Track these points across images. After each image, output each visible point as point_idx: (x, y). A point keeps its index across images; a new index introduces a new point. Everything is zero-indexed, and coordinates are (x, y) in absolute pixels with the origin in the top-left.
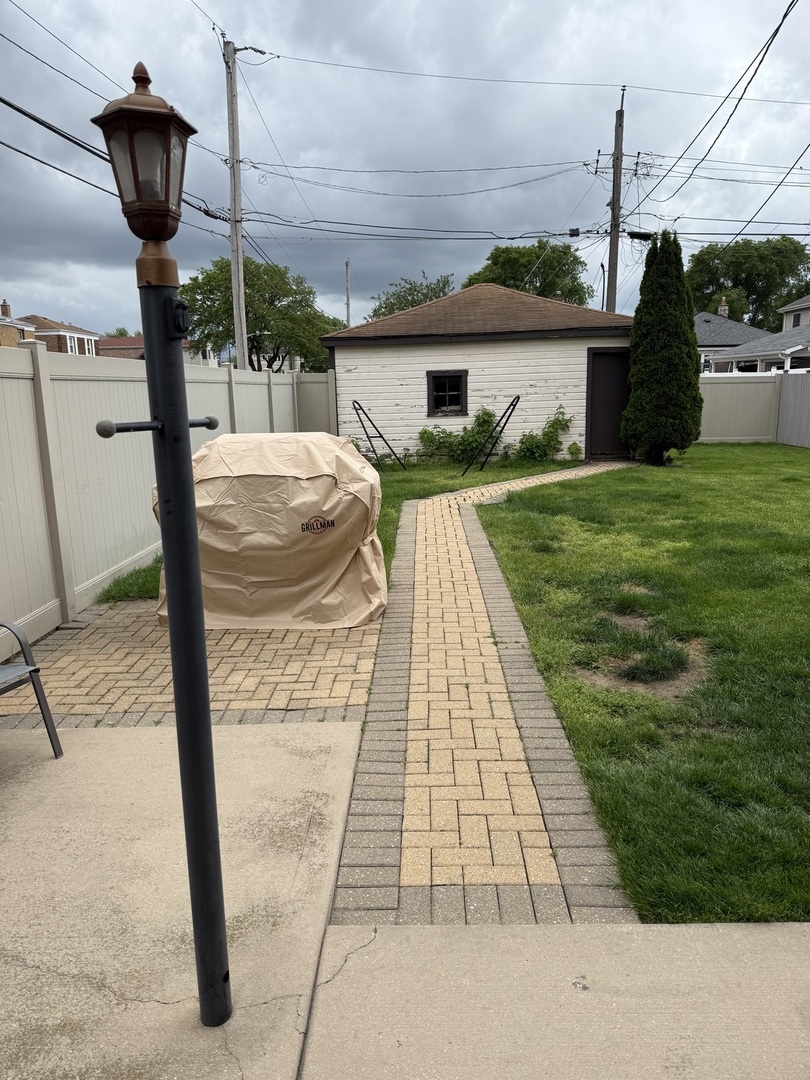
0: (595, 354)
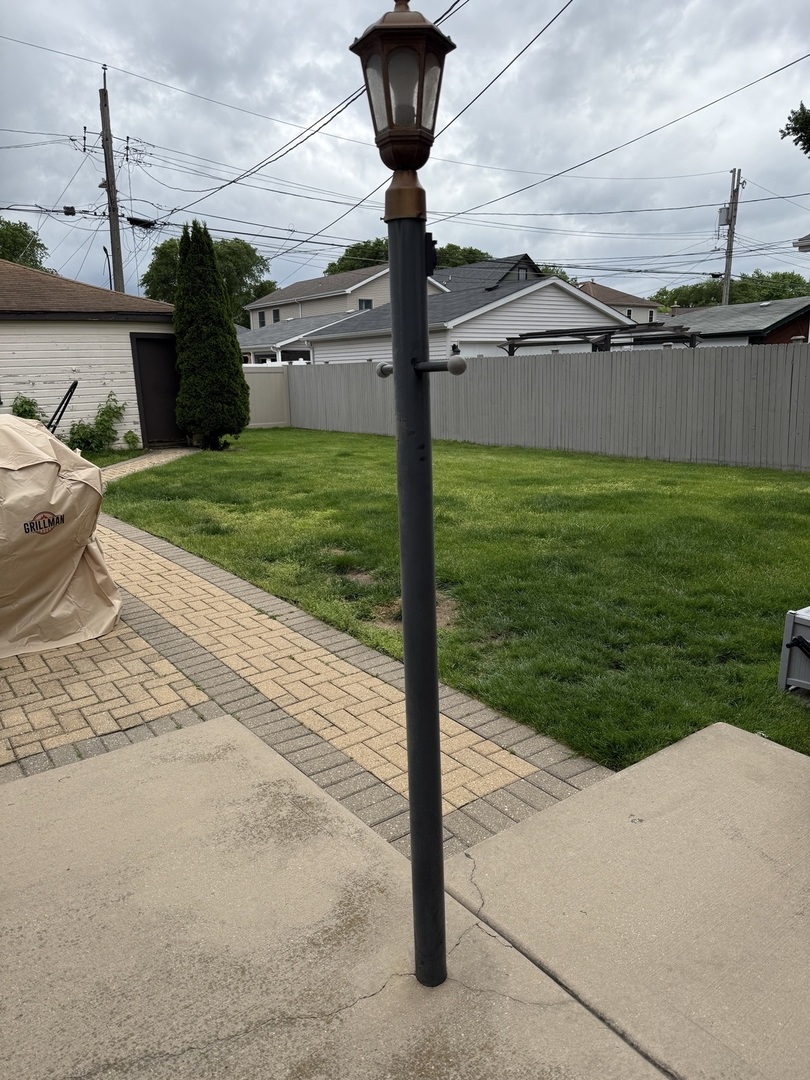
0: (138, 340)
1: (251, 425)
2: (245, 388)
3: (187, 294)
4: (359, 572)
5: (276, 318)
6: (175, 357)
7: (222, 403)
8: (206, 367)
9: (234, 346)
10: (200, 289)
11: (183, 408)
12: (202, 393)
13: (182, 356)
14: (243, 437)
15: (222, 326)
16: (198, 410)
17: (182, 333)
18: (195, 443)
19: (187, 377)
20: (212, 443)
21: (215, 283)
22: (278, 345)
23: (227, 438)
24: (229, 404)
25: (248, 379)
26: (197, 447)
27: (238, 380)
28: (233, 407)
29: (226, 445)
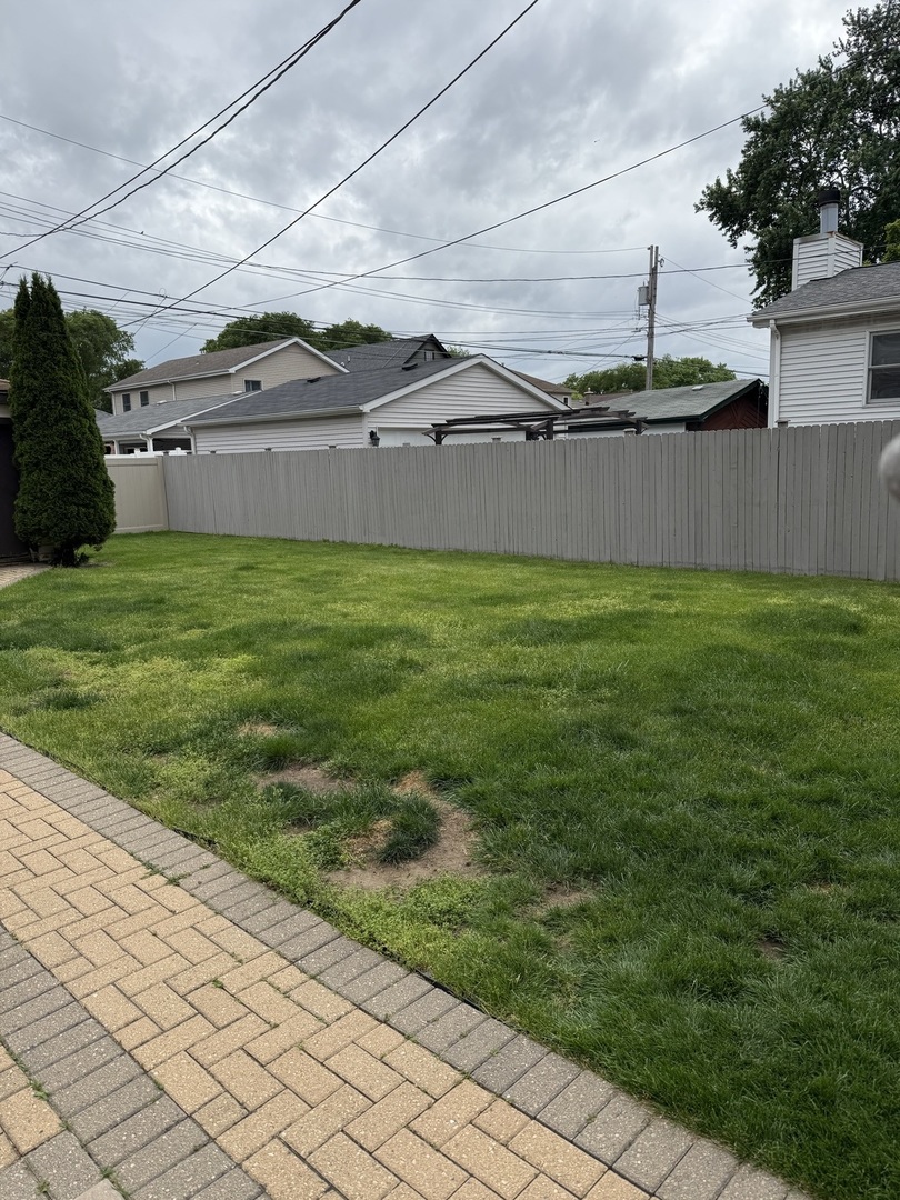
1: (118, 530)
2: (108, 486)
3: (26, 367)
4: (304, 765)
5: (145, 401)
6: (13, 447)
7: (78, 505)
8: (55, 460)
9: (92, 433)
10: (44, 360)
11: (25, 513)
12: (50, 494)
13: (21, 447)
14: (109, 546)
15: (76, 408)
16: (45, 515)
17: (21, 417)
18: (41, 559)
19: (30, 473)
20: (65, 556)
21: (65, 354)
22: (149, 432)
23: (85, 549)
24: (86, 506)
25: (112, 474)
26: (45, 563)
27: (99, 476)
28: (92, 511)
29: (84, 558)
